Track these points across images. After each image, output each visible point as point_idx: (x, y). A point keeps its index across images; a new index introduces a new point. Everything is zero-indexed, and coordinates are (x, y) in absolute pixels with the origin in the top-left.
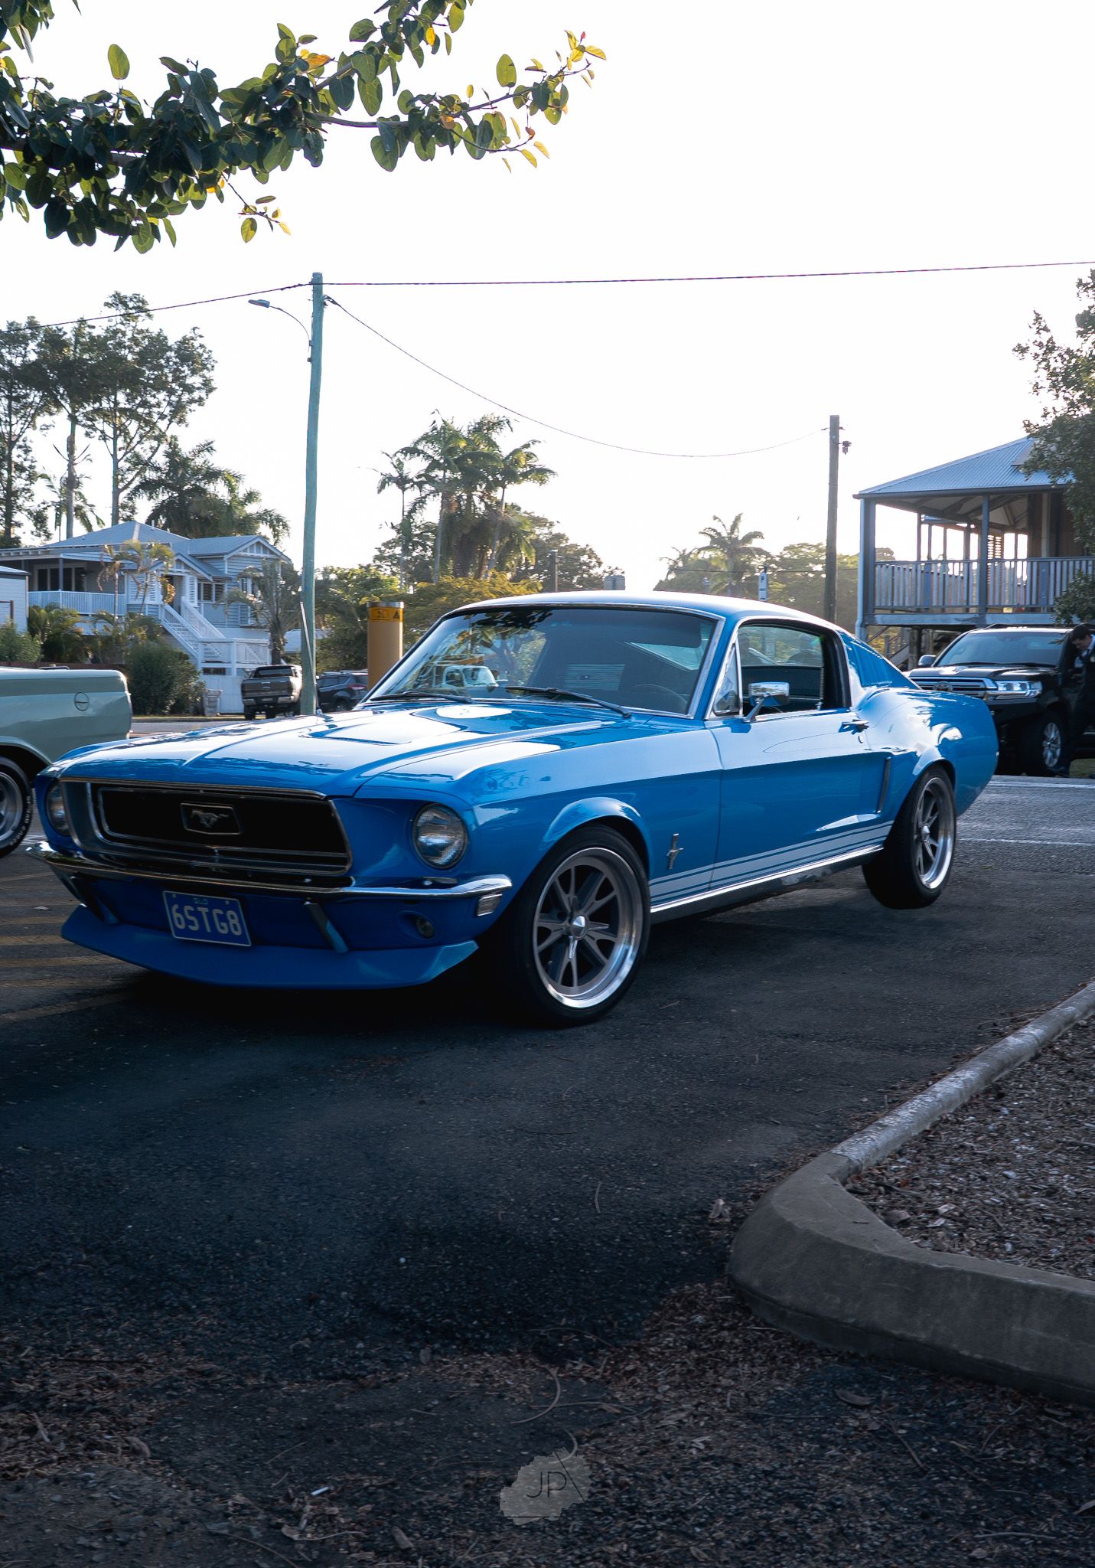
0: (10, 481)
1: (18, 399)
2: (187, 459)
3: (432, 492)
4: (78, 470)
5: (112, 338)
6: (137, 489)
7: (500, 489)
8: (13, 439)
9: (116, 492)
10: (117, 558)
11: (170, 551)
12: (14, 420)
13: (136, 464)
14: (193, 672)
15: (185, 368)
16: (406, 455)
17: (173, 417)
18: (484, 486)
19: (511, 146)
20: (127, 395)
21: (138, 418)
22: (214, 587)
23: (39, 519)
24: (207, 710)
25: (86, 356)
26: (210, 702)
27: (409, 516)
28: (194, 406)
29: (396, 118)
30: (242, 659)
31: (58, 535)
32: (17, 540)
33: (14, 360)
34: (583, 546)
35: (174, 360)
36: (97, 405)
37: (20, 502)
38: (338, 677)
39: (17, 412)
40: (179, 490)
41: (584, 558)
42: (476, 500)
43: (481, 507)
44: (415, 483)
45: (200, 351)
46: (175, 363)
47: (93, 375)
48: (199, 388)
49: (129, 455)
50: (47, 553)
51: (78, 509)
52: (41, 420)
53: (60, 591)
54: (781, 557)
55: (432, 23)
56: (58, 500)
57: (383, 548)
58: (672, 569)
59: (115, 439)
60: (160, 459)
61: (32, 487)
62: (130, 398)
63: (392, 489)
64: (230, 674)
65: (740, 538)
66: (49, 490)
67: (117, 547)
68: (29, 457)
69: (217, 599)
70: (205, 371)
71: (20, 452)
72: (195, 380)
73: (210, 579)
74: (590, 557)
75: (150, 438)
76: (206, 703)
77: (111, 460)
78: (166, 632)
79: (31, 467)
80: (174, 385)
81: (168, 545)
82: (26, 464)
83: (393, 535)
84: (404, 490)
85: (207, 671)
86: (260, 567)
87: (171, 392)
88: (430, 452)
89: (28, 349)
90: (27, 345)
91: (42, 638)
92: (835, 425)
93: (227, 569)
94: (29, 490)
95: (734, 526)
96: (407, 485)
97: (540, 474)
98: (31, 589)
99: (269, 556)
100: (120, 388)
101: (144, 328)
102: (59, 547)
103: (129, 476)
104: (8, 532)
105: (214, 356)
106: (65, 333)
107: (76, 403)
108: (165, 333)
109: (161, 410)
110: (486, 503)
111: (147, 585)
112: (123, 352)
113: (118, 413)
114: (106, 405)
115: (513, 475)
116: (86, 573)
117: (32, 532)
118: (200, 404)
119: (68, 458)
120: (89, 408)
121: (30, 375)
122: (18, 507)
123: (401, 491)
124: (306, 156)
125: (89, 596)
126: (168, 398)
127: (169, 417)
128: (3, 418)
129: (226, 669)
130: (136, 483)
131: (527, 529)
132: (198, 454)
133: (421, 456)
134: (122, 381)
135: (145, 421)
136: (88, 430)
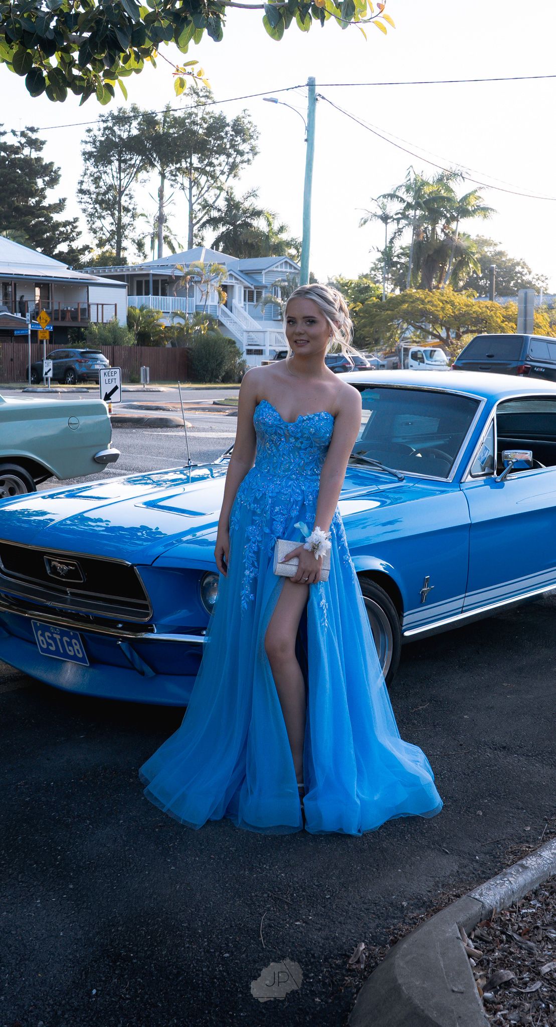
0: (120, 219)
1: (125, 161)
2: (239, 202)
3: (406, 225)
4: (166, 211)
5: (188, 118)
6: (204, 225)
7: (455, 222)
8: (122, 190)
9: (191, 226)
10: (188, 273)
11: (223, 268)
12: (123, 175)
13: (204, 207)
14: (238, 353)
15: (238, 139)
16: (387, 198)
17: (230, 173)
18: (444, 221)
19: (365, 18)
20: (199, 158)
21: (206, 173)
22: (255, 293)
23: (140, 245)
25: (171, 131)
27: (391, 242)
28: (245, 165)
30: (272, 344)
31: (152, 256)
32: (123, 261)
33: (122, 134)
34: (519, 260)
35: (231, 133)
36: (178, 165)
37: (126, 233)
38: (336, 358)
39: (124, 171)
40: (233, 224)
41: (518, 269)
42: (438, 230)
43: (442, 236)
44: (394, 219)
45: (249, 126)
46: (232, 135)
47: (176, 144)
48: (247, 153)
49: (199, 201)
50: (142, 269)
51: (166, 238)
52: (142, 175)
53: (150, 296)
56: (152, 231)
57: (377, 262)
59: (191, 189)
60: (222, 204)
61: (135, 223)
62: (201, 160)
63: (379, 222)
64: (265, 354)
66: (146, 224)
67: (188, 266)
68: (132, 202)
69: (257, 301)
70: (252, 140)
71: (127, 198)
72: (245, 147)
73: (253, 287)
74: (523, 268)
75: (215, 187)
77: (188, 203)
78: (221, 324)
79: (134, 209)
80: (230, 150)
81: (224, 264)
82: (131, 207)
83: (380, 255)
84: (386, 223)
85: (249, 352)
86: (285, 278)
87: (229, 155)
88: (406, 198)
89: (132, 126)
90: (131, 124)
91: (137, 328)
93: (264, 280)
94: (132, 225)
96: (389, 221)
97: (484, 210)
98: (130, 294)
99: (293, 271)
100: (195, 153)
101: (210, 111)
102: (149, 266)
103: (200, 215)
104: (118, 253)
105: (258, 129)
106: (157, 115)
107: (164, 164)
108: (224, 114)
109: (222, 168)
110: (445, 233)
111: (208, 292)
112: (195, 128)
113: (193, 171)
114: (184, 165)
115: (464, 211)
116: (168, 283)
117: (135, 254)
118: (248, 164)
119: (159, 202)
120: (173, 167)
121: (133, 145)
122: (125, 237)
123: (384, 225)
124: (209, 34)
125: (169, 299)
126: (226, 160)
127: (227, 173)
128: (115, 175)
129: (262, 350)
130: (204, 220)
131: (474, 250)
132: (246, 199)
133: (399, 200)
134: (195, 148)
135: (211, 176)
136: (172, 183)
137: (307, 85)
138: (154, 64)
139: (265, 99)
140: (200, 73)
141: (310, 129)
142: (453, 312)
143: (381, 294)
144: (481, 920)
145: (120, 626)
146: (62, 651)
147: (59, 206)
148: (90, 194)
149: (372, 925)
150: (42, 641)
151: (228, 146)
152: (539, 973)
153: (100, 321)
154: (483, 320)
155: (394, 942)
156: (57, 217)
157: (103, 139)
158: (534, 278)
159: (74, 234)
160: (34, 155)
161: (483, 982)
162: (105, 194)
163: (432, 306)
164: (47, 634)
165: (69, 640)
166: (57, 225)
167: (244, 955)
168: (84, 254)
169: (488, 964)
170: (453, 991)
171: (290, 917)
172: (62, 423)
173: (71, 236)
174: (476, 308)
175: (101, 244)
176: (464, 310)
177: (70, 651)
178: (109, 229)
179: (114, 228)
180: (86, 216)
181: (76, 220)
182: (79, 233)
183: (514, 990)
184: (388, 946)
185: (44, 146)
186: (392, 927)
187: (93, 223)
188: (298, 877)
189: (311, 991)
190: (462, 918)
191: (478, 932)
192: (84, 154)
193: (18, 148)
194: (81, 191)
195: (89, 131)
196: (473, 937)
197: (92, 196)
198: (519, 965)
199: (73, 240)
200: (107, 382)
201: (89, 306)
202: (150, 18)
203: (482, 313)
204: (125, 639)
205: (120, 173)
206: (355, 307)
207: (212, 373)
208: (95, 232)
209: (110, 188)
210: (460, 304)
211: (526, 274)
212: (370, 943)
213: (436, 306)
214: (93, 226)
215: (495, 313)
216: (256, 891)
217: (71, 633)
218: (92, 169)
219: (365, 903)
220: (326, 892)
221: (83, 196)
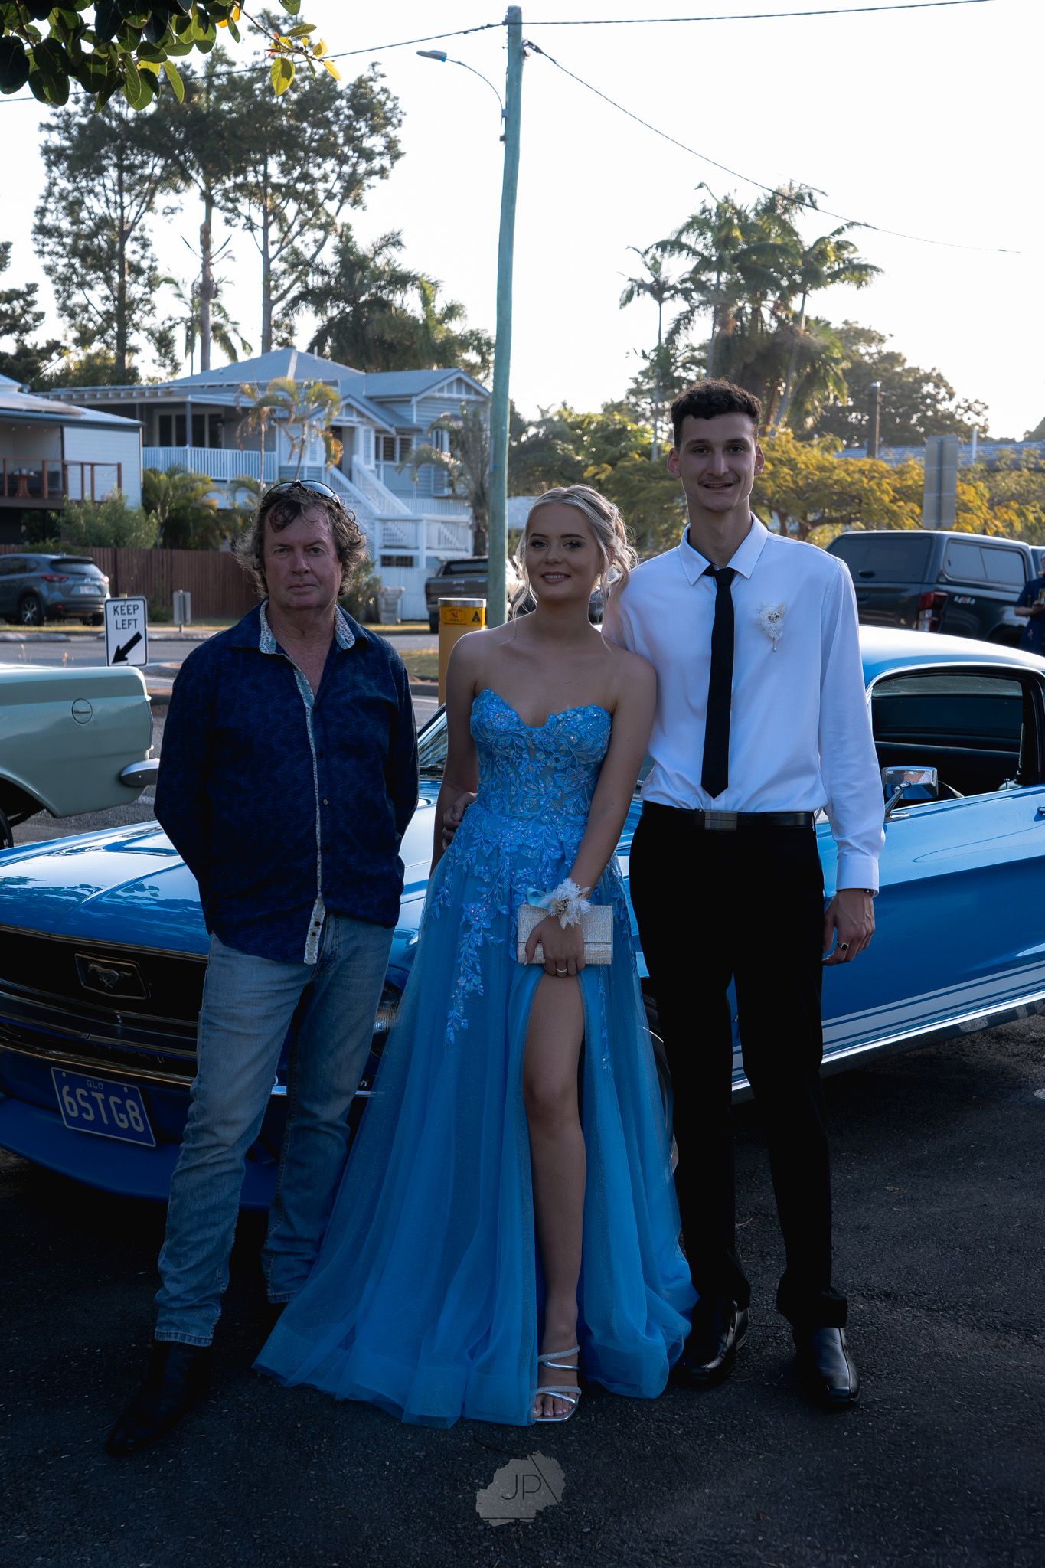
0: (122, 287)
1: (131, 169)
2: (365, 257)
3: (700, 303)
4: (216, 272)
5: (258, 79)
6: (294, 302)
7: (800, 296)
8: (126, 228)
9: (268, 305)
10: (264, 402)
11: (334, 392)
12: (127, 197)
13: (293, 266)
15: (362, 124)
16: (663, 250)
17: (345, 196)
18: (778, 294)
20: (282, 164)
21: (297, 196)
22: (398, 443)
23: (163, 342)
24: (383, 616)
25: (225, 106)
26: (387, 604)
27: (671, 340)
28: (375, 180)
30: (435, 545)
31: (189, 366)
32: (133, 373)
33: (124, 112)
34: (928, 371)
35: (347, 112)
36: (240, 179)
37: (136, 317)
39: (130, 190)
40: (352, 301)
41: (929, 388)
42: (766, 313)
43: (770, 323)
44: (677, 291)
45: (382, 97)
46: (348, 117)
47: (234, 135)
48: (381, 154)
49: (284, 252)
50: (170, 394)
51: (217, 328)
52: (163, 199)
53: (187, 447)
56: (188, 315)
57: (640, 379)
59: (266, 228)
60: (328, 258)
61: (155, 297)
62: (285, 169)
63: (647, 299)
64: (418, 565)
66: (176, 300)
67: (263, 387)
68: (148, 254)
69: (402, 458)
70: (389, 128)
71: (136, 246)
72: (375, 143)
73: (393, 431)
74: (937, 386)
75: (313, 226)
76: (382, 606)
77: (261, 258)
79: (151, 268)
80: (346, 149)
81: (335, 383)
82: (145, 264)
83: (645, 364)
84: (661, 301)
85: (387, 561)
86: (458, 412)
87: (342, 160)
88: (699, 248)
91: (163, 512)
93: (415, 416)
94: (148, 301)
96: (666, 294)
97: (858, 273)
98: (147, 443)
99: (473, 397)
100: (272, 152)
102: (186, 386)
103: (286, 282)
104: (120, 359)
105: (401, 105)
106: (194, 73)
107: (213, 175)
108: (332, 73)
109: (329, 186)
110: (779, 319)
111: (303, 441)
112: (274, 101)
113: (269, 190)
114: (252, 178)
115: (817, 274)
116: (223, 422)
117: (154, 361)
118: (382, 178)
119: (201, 255)
120: (229, 183)
121: (147, 134)
122: (134, 325)
123: (656, 303)
125: (227, 454)
126: (337, 169)
127: (339, 197)
128: (111, 195)
129: (411, 558)
130: (294, 292)
131: (837, 354)
132: (377, 252)
133: (685, 252)
134: (274, 144)
135: (307, 201)
136: (228, 215)
137: (504, 24)
139: (420, 53)
140: (319, 49)
141: (512, 114)
142: (795, 482)
143: (650, 443)
146: (106, 1122)
148: (61, 235)
150: (70, 1104)
151: (341, 141)
153: (88, 497)
154: (854, 497)
157: (84, 121)
158: (958, 407)
159: (29, 318)
162: (92, 235)
164: (79, 1091)
165: (119, 1102)
168: (50, 360)
172: (61, 709)
173: (23, 321)
174: (840, 474)
175: (84, 340)
176: (816, 478)
177: (122, 1121)
178: (102, 308)
179: (110, 306)
180: (54, 282)
181: (32, 288)
182: (39, 316)
187: (69, 297)
192: (46, 151)
194: (43, 230)
197: (65, 240)
199: (26, 329)
200: (120, 625)
201: (64, 466)
203: (853, 483)
205: (120, 193)
206: (597, 474)
208: (72, 315)
209: (103, 223)
210: (807, 466)
211: (944, 399)
214: (69, 303)
215: (879, 485)
216: (464, 1520)
217: (126, 1090)
218: (64, 184)
219: (651, 1542)
220: (583, 1524)
221: (47, 240)
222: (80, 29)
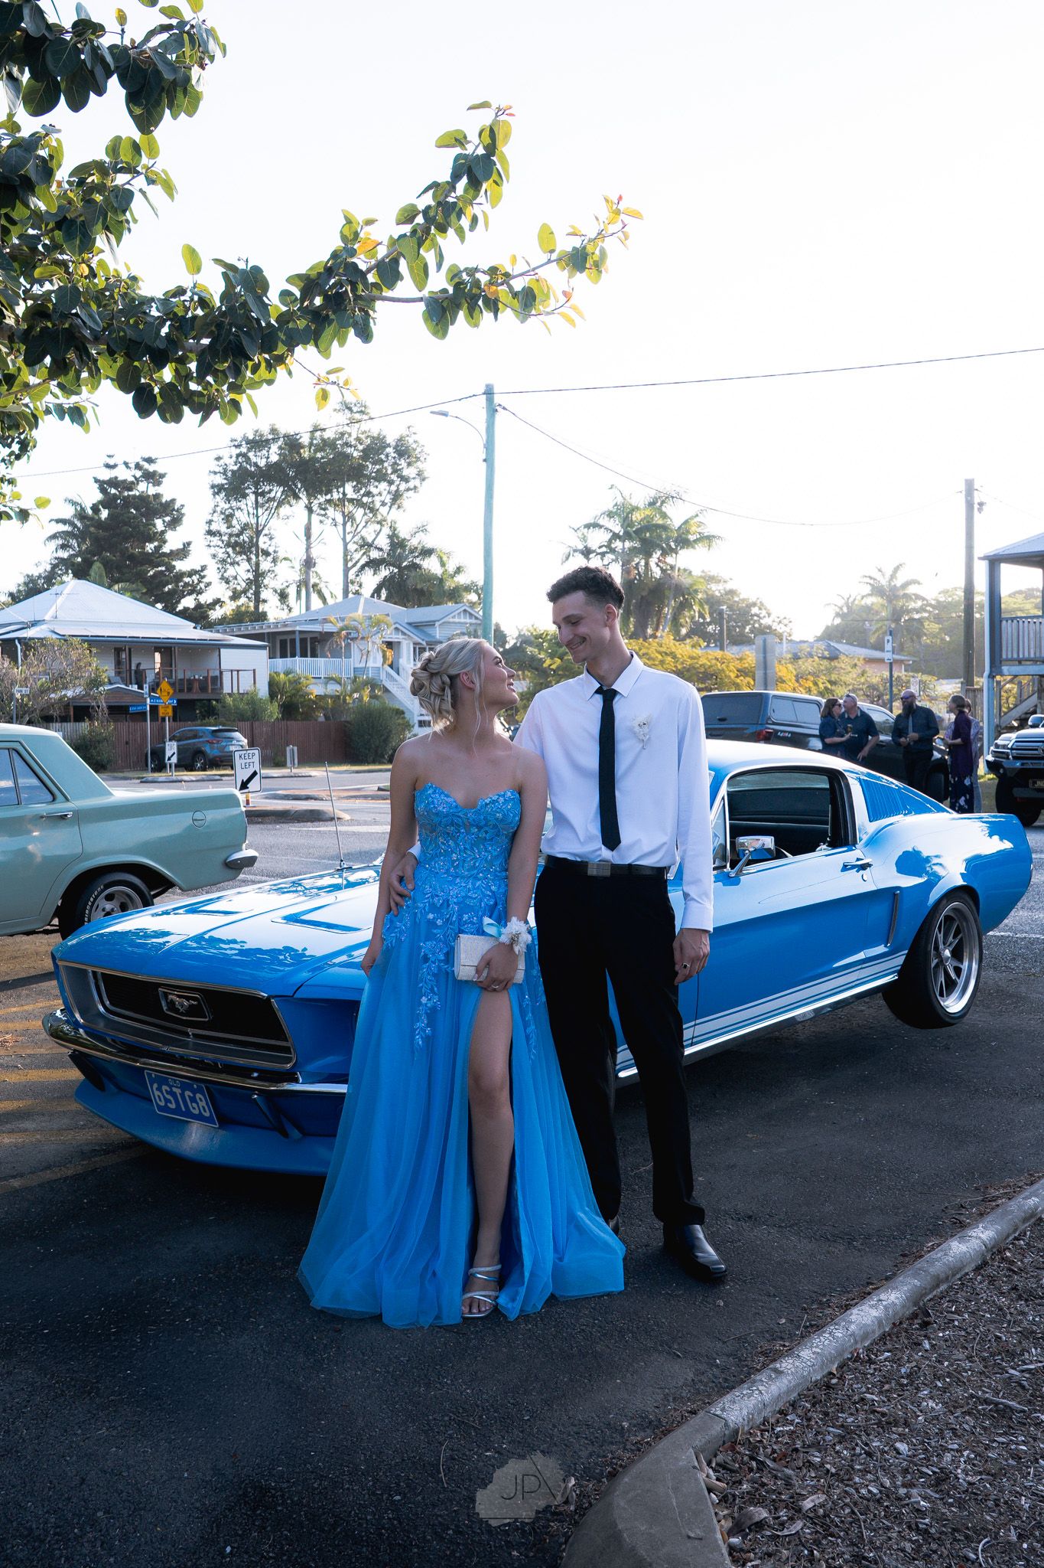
0: (257, 565)
1: (263, 494)
2: (405, 539)
3: (613, 560)
4: (314, 553)
5: (339, 439)
6: (363, 567)
7: (672, 555)
8: (260, 529)
9: (346, 570)
10: (342, 629)
11: (387, 621)
12: (260, 511)
13: (362, 546)
14: (408, 726)
15: (403, 463)
16: (588, 529)
17: (392, 504)
18: (660, 554)
19: (549, 310)
20: (354, 487)
21: (363, 505)
23: (283, 596)
25: (319, 455)
28: (411, 493)
29: (445, 291)
31: (298, 609)
32: (263, 617)
33: (259, 461)
34: (754, 600)
35: (393, 455)
36: (328, 497)
37: (266, 582)
39: (262, 506)
40: (399, 567)
41: (755, 610)
42: (653, 565)
43: (657, 573)
44: (598, 554)
45: (414, 446)
46: (394, 458)
47: (325, 471)
48: (414, 478)
49: (355, 539)
50: (286, 626)
51: (315, 585)
52: (285, 510)
53: (297, 658)
54: (938, 602)
55: (471, 204)
56: (298, 578)
58: (838, 615)
59: (344, 524)
60: (383, 542)
61: (276, 569)
62: (356, 490)
65: (898, 585)
66: (290, 570)
67: (343, 620)
68: (273, 543)
70: (419, 463)
71: (266, 539)
72: (410, 472)
73: (424, 643)
74: (760, 609)
75: (374, 521)
77: (342, 543)
78: (386, 690)
79: (275, 552)
80: (392, 476)
81: (388, 615)
82: (271, 550)
86: (465, 631)
87: (391, 483)
88: (611, 527)
89: (271, 451)
90: (270, 448)
91: (282, 698)
92: (970, 488)
93: (437, 633)
94: (273, 571)
95: (893, 577)
96: (591, 556)
97: (708, 539)
98: (272, 656)
99: (473, 621)
100: (348, 481)
101: (367, 429)
102: (295, 622)
104: (257, 607)
105: (425, 449)
106: (301, 437)
107: (311, 495)
108: (384, 433)
109: (382, 498)
110: (662, 569)
111: (368, 651)
112: (349, 450)
113: (346, 503)
114: (336, 496)
115: (684, 542)
116: (319, 642)
117: (277, 607)
118: (415, 492)
119: (305, 543)
120: (322, 499)
121: (273, 474)
122: (265, 586)
124: (357, 335)
125: (321, 661)
126: (388, 488)
127: (389, 504)
128: (251, 511)
130: (364, 560)
131: (698, 589)
132: (413, 535)
133: (603, 529)
134: (349, 475)
135: (369, 508)
136: (322, 518)
137: (484, 394)
138: (290, 373)
139: (431, 412)
140: (346, 382)
141: (489, 446)
142: (676, 667)
144: (724, 1443)
145: (255, 1075)
146: (184, 1109)
147: (183, 553)
148: (221, 535)
149: (584, 1454)
150: (159, 1096)
151: (389, 471)
152: (799, 1510)
153: (235, 691)
154: (712, 675)
155: (613, 1475)
156: (180, 566)
157: (235, 468)
158: (774, 621)
159: (202, 585)
160: (152, 490)
161: (727, 1524)
162: (238, 535)
163: (648, 659)
164: (164, 1088)
165: (192, 1095)
166: (180, 576)
167: (419, 1498)
168: (215, 610)
169: (734, 1500)
170: (689, 1537)
171: (479, 1446)
172: (184, 820)
173: (199, 588)
174: (703, 661)
175: (235, 596)
176: (688, 663)
177: (194, 1108)
178: (245, 578)
179: (251, 576)
180: (217, 563)
181: (204, 568)
182: (208, 584)
183: (769, 1533)
184: (605, 1480)
185: (164, 480)
186: (610, 1455)
187: (225, 571)
188: (487, 1394)
189: (507, 1542)
190: (699, 1441)
191: (720, 1458)
192: (213, 487)
193: (132, 483)
194: (210, 533)
195: (218, 459)
196: (714, 1465)
197: (223, 538)
198: (774, 1500)
199: (200, 592)
200: (243, 766)
201: (221, 673)
202: (283, 318)
203: (711, 666)
204: (261, 1092)
205: (256, 508)
206: (551, 665)
207: (376, 751)
208: (227, 582)
209: (245, 527)
210: (683, 656)
211: (765, 617)
212: (582, 1477)
213: (654, 659)
214: (225, 575)
215: (727, 666)
216: (434, 1413)
217: (195, 1086)
218: (223, 505)
219: (575, 1426)
220: (524, 1412)
221: (212, 538)
222: (188, 376)
